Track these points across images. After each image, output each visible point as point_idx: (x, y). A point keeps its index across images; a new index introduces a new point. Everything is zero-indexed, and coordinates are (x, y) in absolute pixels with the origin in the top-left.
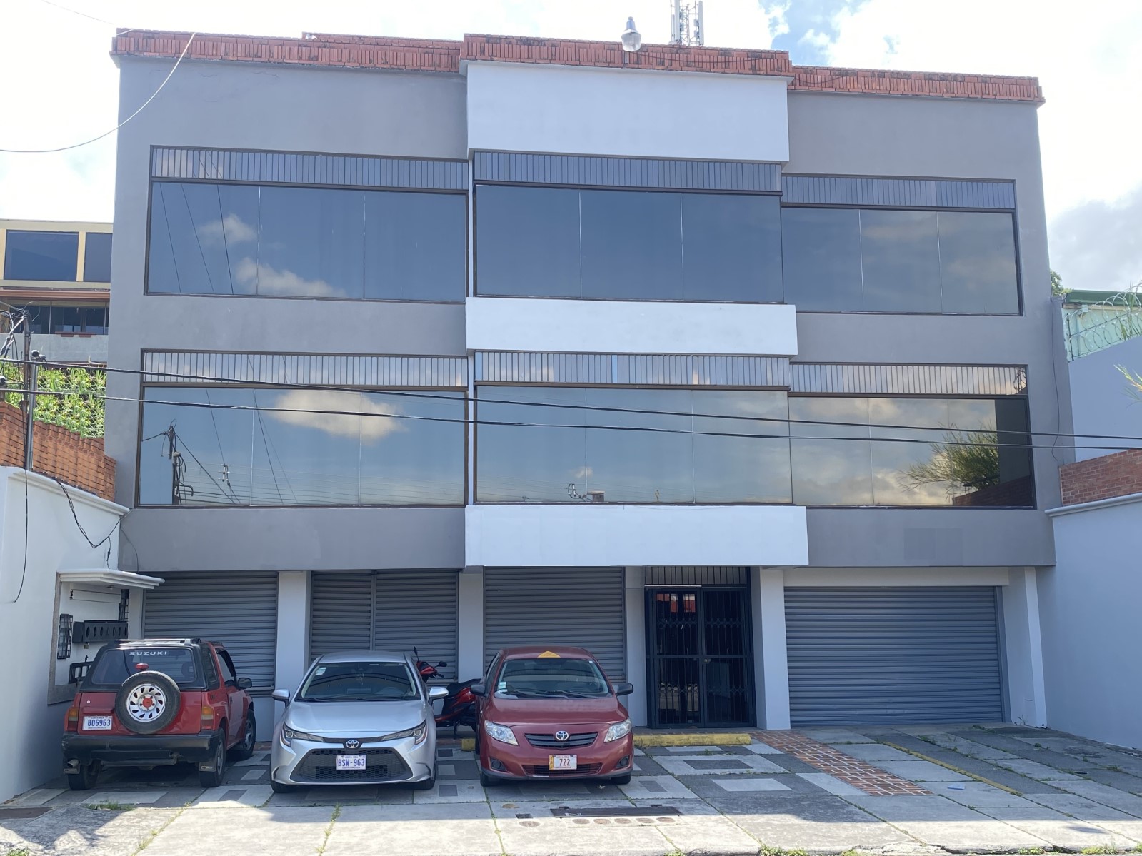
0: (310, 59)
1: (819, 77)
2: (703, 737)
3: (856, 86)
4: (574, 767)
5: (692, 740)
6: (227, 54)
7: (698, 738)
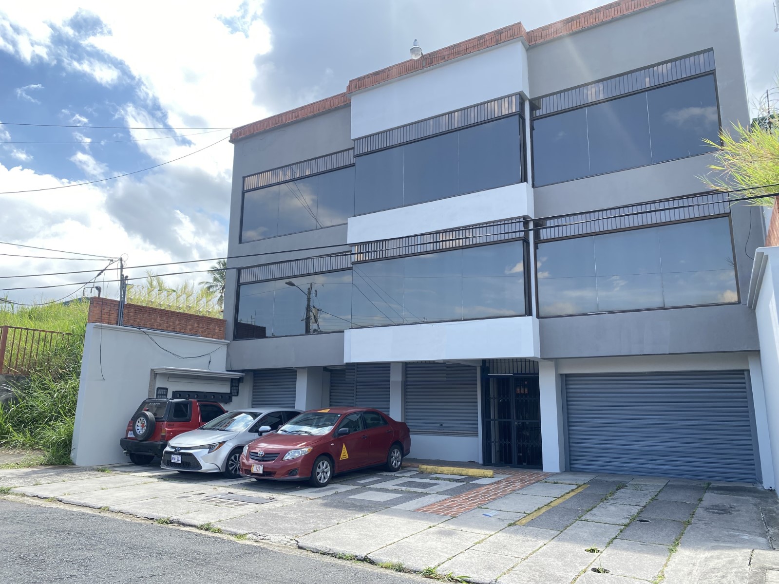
0: (296, 117)
1: (552, 29)
2: (463, 470)
3: (578, 26)
4: (261, 472)
5: (455, 472)
6: (266, 127)
7: (460, 470)
